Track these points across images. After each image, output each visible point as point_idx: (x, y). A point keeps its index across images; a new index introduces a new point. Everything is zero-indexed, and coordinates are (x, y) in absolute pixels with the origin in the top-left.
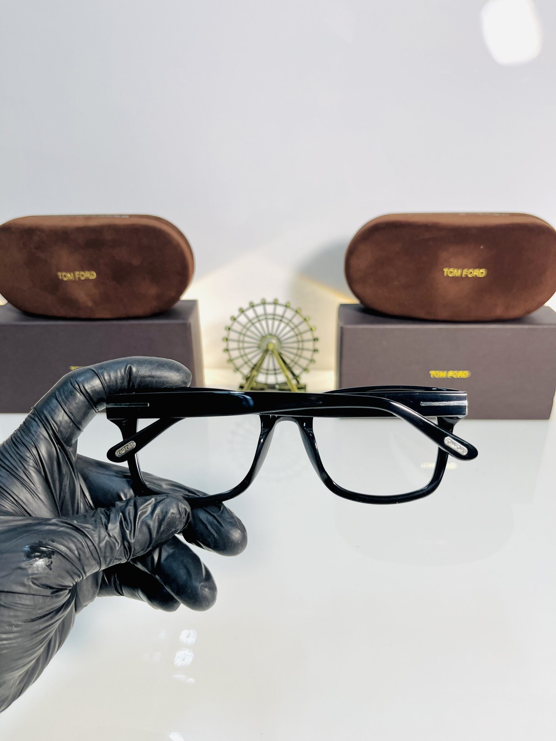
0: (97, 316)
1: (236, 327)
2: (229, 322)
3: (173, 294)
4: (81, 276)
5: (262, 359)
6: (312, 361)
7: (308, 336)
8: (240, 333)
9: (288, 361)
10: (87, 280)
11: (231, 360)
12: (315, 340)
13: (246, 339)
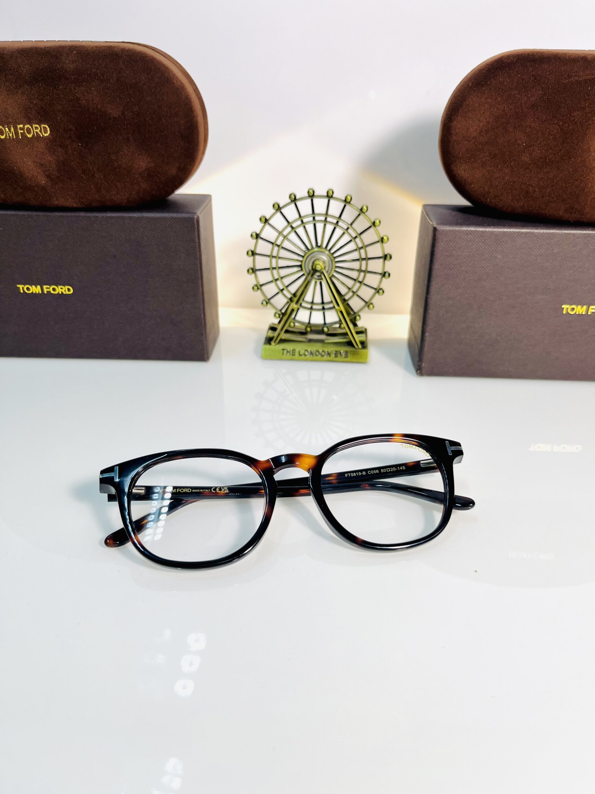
0: (55, 202)
1: (269, 233)
2: (257, 227)
3: (173, 171)
4: (26, 132)
5: (306, 285)
6: (378, 290)
7: (375, 251)
8: (273, 243)
9: (343, 290)
10: (37, 138)
11: (258, 287)
12: (385, 257)
13: (283, 253)
